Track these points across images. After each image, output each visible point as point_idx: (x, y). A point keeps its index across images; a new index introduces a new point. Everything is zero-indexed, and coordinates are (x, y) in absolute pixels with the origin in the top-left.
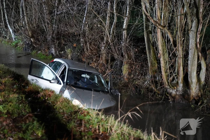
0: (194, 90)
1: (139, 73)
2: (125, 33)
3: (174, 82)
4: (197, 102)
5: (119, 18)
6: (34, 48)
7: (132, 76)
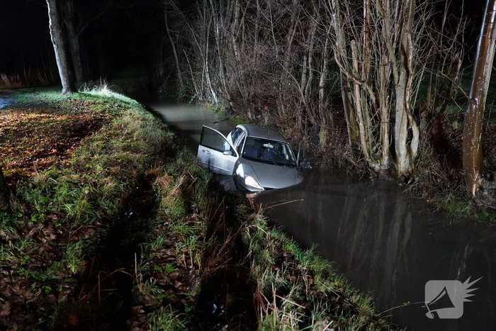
0: (403, 164)
1: (339, 140)
2: (321, 91)
3: (378, 154)
4: (406, 180)
5: (315, 74)
6: (233, 113)
7: (331, 144)
